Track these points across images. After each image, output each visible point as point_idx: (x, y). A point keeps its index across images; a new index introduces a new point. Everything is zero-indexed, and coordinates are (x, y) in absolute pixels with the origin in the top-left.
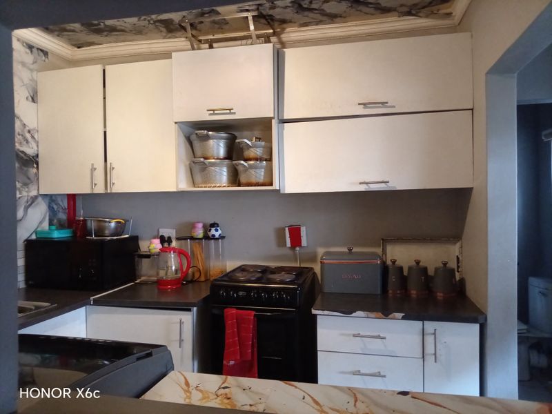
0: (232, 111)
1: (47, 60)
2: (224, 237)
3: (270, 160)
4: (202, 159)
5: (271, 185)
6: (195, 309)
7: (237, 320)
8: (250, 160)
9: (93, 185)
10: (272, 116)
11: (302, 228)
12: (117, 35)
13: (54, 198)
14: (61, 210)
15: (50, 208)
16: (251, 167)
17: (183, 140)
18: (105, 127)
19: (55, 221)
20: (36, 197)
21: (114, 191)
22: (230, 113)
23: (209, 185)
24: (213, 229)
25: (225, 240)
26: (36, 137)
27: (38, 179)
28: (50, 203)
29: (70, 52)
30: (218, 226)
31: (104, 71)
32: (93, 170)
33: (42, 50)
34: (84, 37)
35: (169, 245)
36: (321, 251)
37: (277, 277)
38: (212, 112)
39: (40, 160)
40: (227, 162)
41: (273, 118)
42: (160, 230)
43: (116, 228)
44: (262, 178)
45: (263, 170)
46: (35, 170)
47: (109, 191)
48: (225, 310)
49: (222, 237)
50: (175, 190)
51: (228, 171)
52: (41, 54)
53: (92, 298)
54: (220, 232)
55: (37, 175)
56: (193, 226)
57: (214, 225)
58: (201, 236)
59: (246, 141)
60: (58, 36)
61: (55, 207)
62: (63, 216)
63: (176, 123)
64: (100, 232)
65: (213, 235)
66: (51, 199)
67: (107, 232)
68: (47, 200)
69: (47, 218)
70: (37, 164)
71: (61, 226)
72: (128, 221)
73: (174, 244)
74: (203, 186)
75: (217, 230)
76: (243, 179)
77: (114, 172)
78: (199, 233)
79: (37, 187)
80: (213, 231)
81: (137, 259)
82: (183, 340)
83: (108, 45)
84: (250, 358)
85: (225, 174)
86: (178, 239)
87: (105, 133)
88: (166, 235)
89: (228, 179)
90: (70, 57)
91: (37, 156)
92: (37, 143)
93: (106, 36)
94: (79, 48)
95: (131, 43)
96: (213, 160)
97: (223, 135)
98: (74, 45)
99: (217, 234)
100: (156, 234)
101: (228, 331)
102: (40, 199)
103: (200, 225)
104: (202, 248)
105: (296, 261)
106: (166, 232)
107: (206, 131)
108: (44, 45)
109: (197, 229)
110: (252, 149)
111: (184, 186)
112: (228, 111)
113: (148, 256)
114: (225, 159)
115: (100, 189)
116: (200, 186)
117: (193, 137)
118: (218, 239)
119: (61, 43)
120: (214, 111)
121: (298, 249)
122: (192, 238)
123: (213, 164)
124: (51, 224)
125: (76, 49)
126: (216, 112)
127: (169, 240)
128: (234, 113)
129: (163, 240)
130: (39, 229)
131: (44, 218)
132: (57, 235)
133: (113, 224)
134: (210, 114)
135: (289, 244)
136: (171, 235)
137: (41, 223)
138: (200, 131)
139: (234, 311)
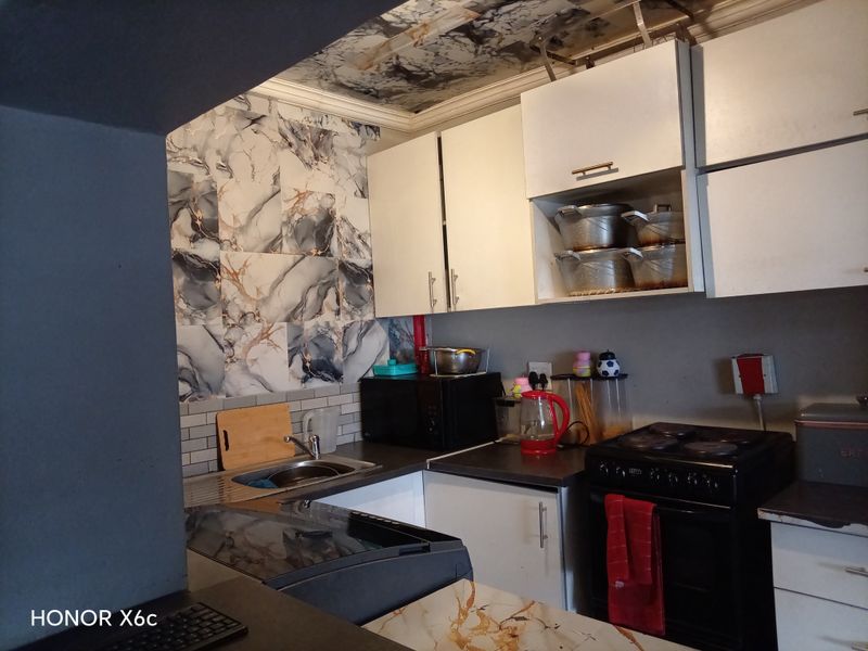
0: (612, 167)
1: (378, 139)
2: (625, 376)
3: (681, 242)
4: (570, 252)
5: (685, 285)
6: (564, 490)
7: (624, 514)
8: (648, 244)
9: (433, 302)
10: (680, 164)
11: (763, 360)
12: (456, 84)
13: (395, 322)
14: (405, 338)
15: (391, 336)
16: (649, 256)
17: (544, 224)
18: (444, 219)
19: (399, 353)
20: (372, 322)
21: (458, 310)
22: (611, 171)
23: (585, 292)
24: (605, 363)
25: (627, 381)
26: (368, 243)
27: (373, 298)
28: (390, 329)
29: (407, 121)
30: (613, 358)
31: (439, 139)
32: (432, 280)
33: (371, 127)
34: (418, 96)
35: (543, 386)
36: (805, 401)
37: (701, 448)
38: (582, 174)
39: (375, 273)
40: (614, 251)
41: (683, 167)
42: (531, 364)
43: (467, 362)
44: (670, 273)
45: (670, 260)
46: (369, 287)
47: (452, 310)
48: (607, 496)
49: (621, 376)
50: (533, 303)
51: (616, 267)
52: (371, 131)
53: (428, 461)
54: (616, 367)
55: (372, 293)
56: (573, 357)
57: (608, 356)
58: (587, 373)
59: (637, 213)
60: (387, 103)
61: (397, 334)
62: (408, 346)
63: (531, 200)
64: (445, 368)
65: (606, 373)
66: (392, 323)
67: (455, 368)
68: (387, 324)
69: (388, 349)
70: (372, 278)
71: (406, 359)
72: (484, 351)
73: (550, 386)
74: (576, 293)
75: (610, 364)
76: (639, 278)
77: (457, 282)
78: (584, 368)
79: (372, 310)
80: (604, 366)
81: (497, 407)
82: (546, 537)
83: (451, 101)
84: (649, 581)
85: (611, 272)
86: (553, 378)
87: (444, 228)
88: (539, 372)
89: (617, 280)
90: (407, 127)
91: (371, 267)
92: (370, 250)
93: (443, 88)
94: (417, 112)
95: (479, 90)
96: (592, 251)
97: (606, 207)
98: (410, 110)
99: (611, 371)
100: (524, 370)
101: (611, 532)
102: (377, 324)
103: (586, 357)
104: (589, 392)
105: (757, 420)
106: (539, 367)
107: (572, 207)
108: (374, 119)
109: (579, 363)
110: (648, 226)
111: (548, 295)
112: (606, 169)
113: (512, 404)
114: (610, 247)
115: (441, 308)
116: (573, 293)
117: (558, 218)
118: (612, 379)
119: (395, 112)
120: (583, 171)
121: (758, 397)
122: (574, 377)
123: (590, 258)
124: (392, 356)
125: (413, 115)
126: (587, 173)
127: (543, 380)
128: (616, 170)
129: (534, 379)
130: (377, 364)
131: (384, 349)
132: (396, 372)
133: (462, 357)
134: (579, 179)
135: (739, 388)
136: (545, 372)
137: (380, 355)
138: (566, 208)
139: (620, 499)
